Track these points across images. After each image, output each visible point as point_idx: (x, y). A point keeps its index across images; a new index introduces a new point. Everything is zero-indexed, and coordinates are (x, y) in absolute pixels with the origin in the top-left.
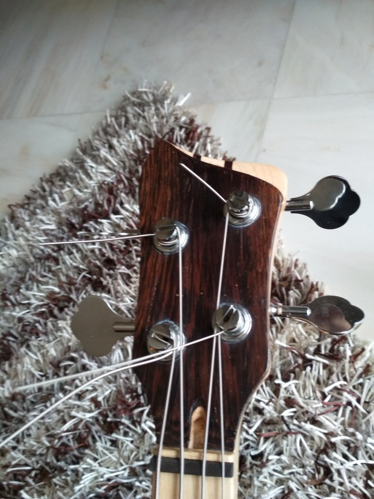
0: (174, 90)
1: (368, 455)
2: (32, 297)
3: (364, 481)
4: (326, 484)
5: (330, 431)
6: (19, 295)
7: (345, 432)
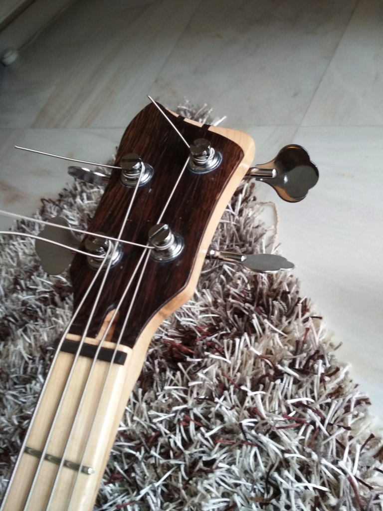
0: (211, 112)
1: (322, 481)
2: (40, 284)
3: (312, 507)
4: (272, 504)
5: (287, 449)
6: (29, 281)
7: (302, 452)
